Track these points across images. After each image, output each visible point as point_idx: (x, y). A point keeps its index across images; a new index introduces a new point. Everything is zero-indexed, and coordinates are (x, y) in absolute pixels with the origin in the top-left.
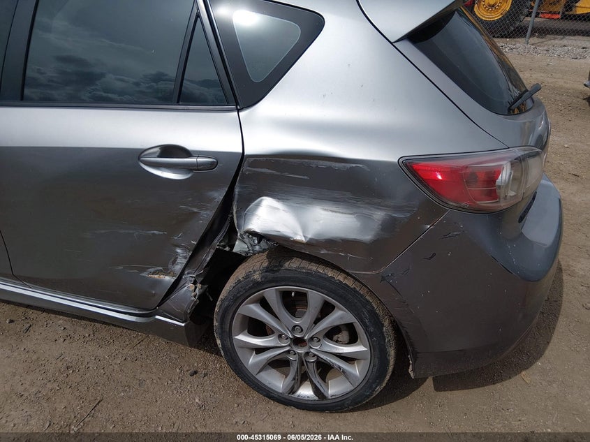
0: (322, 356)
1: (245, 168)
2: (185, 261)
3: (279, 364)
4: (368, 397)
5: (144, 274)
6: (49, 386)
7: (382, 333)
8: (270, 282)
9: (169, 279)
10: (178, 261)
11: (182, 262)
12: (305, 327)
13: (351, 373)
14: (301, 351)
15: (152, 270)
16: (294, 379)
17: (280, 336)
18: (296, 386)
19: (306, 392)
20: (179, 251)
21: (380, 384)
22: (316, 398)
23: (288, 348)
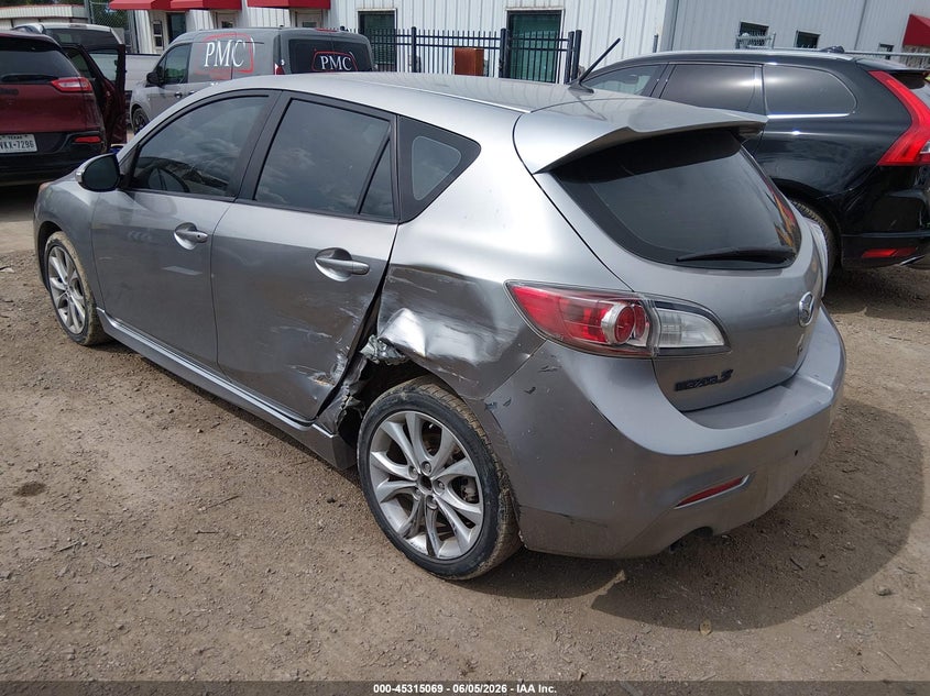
0: (441, 506)
1: (389, 276)
2: (343, 369)
3: (404, 500)
4: (473, 570)
5: (311, 378)
6: (205, 473)
7: (497, 500)
8: (412, 403)
9: (329, 387)
10: (338, 368)
11: (341, 369)
12: (433, 466)
13: (462, 536)
14: (425, 492)
15: (317, 374)
16: (412, 522)
17: (412, 468)
18: (412, 531)
19: (419, 543)
20: (339, 357)
21: (486, 558)
22: (427, 553)
23: (414, 484)
